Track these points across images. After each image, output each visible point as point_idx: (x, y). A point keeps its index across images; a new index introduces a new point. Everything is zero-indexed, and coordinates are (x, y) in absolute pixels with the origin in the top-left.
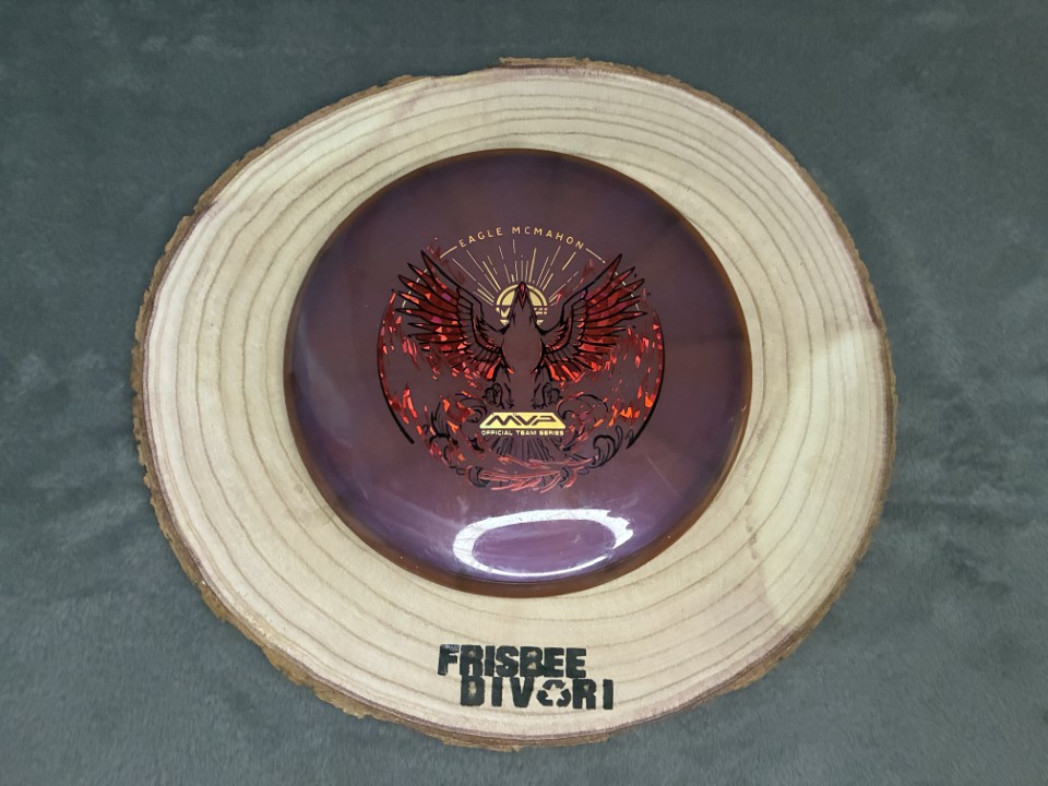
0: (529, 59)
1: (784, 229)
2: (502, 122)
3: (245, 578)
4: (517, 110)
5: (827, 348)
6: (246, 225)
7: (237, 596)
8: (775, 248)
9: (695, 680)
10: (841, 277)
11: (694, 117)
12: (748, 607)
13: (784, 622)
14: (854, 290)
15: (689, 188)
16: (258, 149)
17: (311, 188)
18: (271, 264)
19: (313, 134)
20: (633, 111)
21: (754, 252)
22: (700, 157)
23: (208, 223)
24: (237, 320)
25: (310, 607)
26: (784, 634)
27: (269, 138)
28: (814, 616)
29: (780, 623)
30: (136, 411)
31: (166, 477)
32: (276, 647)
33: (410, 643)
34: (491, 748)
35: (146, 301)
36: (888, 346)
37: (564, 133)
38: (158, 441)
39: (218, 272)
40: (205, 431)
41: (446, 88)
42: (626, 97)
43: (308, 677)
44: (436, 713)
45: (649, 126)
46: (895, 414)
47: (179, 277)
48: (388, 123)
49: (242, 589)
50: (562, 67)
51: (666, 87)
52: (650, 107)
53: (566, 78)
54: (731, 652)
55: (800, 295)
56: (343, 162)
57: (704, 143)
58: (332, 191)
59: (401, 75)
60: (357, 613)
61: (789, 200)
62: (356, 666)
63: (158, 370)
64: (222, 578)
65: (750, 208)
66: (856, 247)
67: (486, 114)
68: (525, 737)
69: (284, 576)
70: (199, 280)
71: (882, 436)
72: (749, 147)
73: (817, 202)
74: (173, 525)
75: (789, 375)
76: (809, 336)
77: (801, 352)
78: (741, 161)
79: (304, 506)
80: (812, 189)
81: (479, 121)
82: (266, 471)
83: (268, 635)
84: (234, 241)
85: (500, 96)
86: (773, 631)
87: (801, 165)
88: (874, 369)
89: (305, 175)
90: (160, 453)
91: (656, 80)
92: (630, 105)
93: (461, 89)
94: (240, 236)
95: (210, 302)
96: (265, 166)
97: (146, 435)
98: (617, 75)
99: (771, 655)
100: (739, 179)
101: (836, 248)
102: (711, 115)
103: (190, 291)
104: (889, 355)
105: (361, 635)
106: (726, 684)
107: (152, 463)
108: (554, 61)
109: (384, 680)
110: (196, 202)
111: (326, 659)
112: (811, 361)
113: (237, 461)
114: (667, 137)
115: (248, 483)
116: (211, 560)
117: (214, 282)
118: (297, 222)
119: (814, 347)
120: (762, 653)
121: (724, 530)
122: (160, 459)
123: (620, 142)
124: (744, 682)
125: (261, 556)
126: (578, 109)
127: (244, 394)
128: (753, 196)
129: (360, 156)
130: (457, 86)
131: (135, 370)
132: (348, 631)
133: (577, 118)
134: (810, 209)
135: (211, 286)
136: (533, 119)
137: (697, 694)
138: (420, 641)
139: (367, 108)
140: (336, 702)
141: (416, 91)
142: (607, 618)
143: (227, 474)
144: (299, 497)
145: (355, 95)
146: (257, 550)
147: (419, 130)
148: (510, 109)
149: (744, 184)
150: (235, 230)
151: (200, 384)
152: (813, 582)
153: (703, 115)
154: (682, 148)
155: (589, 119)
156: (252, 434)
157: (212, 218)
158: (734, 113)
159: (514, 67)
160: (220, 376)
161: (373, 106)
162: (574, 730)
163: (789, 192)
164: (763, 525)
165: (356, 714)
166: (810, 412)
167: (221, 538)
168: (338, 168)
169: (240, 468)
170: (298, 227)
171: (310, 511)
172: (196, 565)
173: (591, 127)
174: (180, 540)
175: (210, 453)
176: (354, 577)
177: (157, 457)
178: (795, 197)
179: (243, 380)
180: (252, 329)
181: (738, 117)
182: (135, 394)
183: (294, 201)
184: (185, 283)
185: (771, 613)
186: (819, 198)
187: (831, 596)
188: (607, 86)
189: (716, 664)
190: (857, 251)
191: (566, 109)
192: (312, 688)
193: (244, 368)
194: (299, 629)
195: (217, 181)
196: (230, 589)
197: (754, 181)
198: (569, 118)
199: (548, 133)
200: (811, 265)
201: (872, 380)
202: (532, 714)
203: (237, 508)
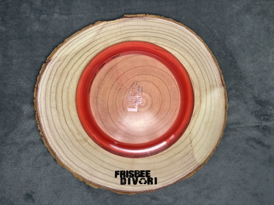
0: (132, 15)
1: (200, 61)
2: (126, 34)
3: (67, 157)
4: (129, 30)
5: (211, 93)
6: (60, 65)
7: (65, 161)
8: (198, 66)
9: (177, 177)
10: (215, 73)
11: (177, 30)
12: (190, 159)
13: (198, 162)
14: (218, 77)
15: (175, 50)
16: (62, 44)
17: (76, 54)
18: (67, 76)
19: (76, 39)
20: (160, 29)
21: (192, 68)
22: (178, 42)
23: (50, 65)
24: (59, 91)
25: (83, 163)
26: (198, 165)
27: (64, 41)
28: (206, 161)
29: (197, 162)
30: (36, 116)
31: (45, 132)
32: (76, 173)
33: (108, 170)
34: (128, 194)
35: (36, 87)
36: (226, 92)
37: (142, 36)
38: (42, 123)
39: (54, 78)
40: (54, 121)
41: (110, 24)
42: (158, 25)
43: (84, 179)
44: (115, 187)
45: (165, 33)
46: (227, 109)
47: (44, 80)
48: (95, 35)
49: (66, 159)
50: (141, 17)
51: (169, 22)
52: (165, 27)
53: (142, 20)
54: (185, 170)
55: (204, 79)
56: (84, 47)
57: (179, 37)
58: (82, 55)
59: (98, 21)
60: (94, 164)
61: (201, 53)
62: (95, 177)
63: (41, 105)
64: (61, 157)
65: (191, 55)
66: (219, 65)
67: (121, 31)
68: (136, 191)
69: (76, 156)
70: (49, 81)
71: (224, 115)
72: (191, 38)
73: (209, 53)
74: (48, 144)
75: (200, 100)
76: (206, 90)
77: (204, 94)
78: (189, 42)
79: (80, 138)
80: (207, 49)
81: (119, 34)
82: (70, 130)
83: (74, 170)
84: (57, 70)
85: (125, 26)
86: (196, 164)
87: (205, 43)
88: (223, 97)
89: (74, 51)
90: (43, 126)
91: (166, 20)
92: (159, 27)
93: (114, 24)
94: (59, 69)
95: (52, 86)
96: (64, 49)
97: (39, 122)
98: (156, 19)
99: (195, 170)
100: (188, 47)
101: (214, 65)
102: (181, 29)
103: (47, 84)
104: (226, 94)
105: (96, 169)
106: (184, 178)
107: (41, 129)
108: (139, 15)
109: (102, 179)
110: (47, 60)
111: (88, 175)
112: (206, 96)
113: (62, 127)
114: (169, 36)
115: (66, 133)
116: (58, 152)
117: (53, 81)
118: (73, 64)
119: (207, 93)
120: (193, 170)
121: (184, 140)
122: (43, 128)
123: (157, 38)
124: (188, 177)
125: (70, 151)
126: (146, 29)
127: (63, 110)
128: (192, 52)
129: (88, 45)
130: (113, 24)
131: (35, 105)
132: (93, 168)
133: (145, 32)
134: (207, 55)
135: (52, 82)
136: (134, 32)
137: (177, 180)
138: (110, 170)
139: (89, 31)
140: (91, 185)
141: (102, 26)
142: (155, 163)
143: (60, 131)
144: (78, 136)
145: (86, 27)
146: (69, 150)
147: (103, 37)
148: (127, 30)
149: (190, 49)
150: (57, 67)
151: (52, 108)
152: (205, 152)
153: (179, 29)
154: (174, 39)
155: (149, 32)
156: (66, 120)
157: (51, 64)
158: (187, 29)
159: (128, 18)
160: (56, 106)
161: (91, 30)
162: (148, 189)
163: (202, 50)
164: (193, 139)
165: (96, 188)
166: (206, 109)
167: (60, 147)
168: (83, 48)
169: (63, 129)
170: (73, 65)
171: (81, 139)
172: (55, 154)
173: (149, 34)
174: (50, 148)
175: (56, 126)
176: (93, 155)
177: (42, 127)
178: (203, 52)
179: (62, 107)
180: (63, 93)
181: (188, 29)
182: (36, 112)
183: (72, 58)
184: (45, 81)
185: (195, 160)
186: (209, 52)
187: (210, 155)
188: (154, 22)
189: (182, 173)
190: (219, 66)
191: (143, 29)
192: (85, 182)
193: (62, 104)
194: (81, 168)
195: (51, 53)
196: (63, 159)
197: (192, 47)
198: (143, 32)
199: (138, 36)
200: (207, 70)
201: (222, 101)
202: (138, 186)
203: (63, 140)
